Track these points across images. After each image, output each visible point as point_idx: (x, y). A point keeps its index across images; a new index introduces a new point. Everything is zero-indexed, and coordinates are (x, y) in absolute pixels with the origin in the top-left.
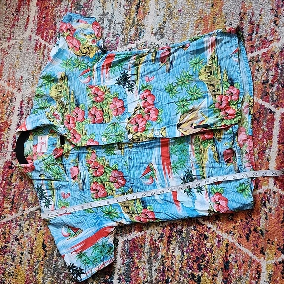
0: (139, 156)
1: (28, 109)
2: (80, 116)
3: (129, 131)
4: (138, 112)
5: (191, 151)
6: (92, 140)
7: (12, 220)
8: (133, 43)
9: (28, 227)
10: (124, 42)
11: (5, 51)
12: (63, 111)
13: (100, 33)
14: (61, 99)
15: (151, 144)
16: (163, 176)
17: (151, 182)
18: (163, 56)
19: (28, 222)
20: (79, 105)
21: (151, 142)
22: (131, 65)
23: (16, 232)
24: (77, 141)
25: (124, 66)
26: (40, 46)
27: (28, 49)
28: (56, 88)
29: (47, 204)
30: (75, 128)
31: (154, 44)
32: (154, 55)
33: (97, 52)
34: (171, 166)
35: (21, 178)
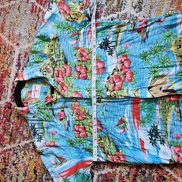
0: (114, 110)
1: (25, 62)
2: (68, 71)
3: (108, 89)
4: (116, 73)
5: (157, 110)
6: (76, 92)
7: (10, 149)
8: (115, 14)
9: (23, 155)
10: (107, 11)
11: (7, 10)
12: (54, 67)
13: (88, 2)
14: (53, 57)
15: (125, 101)
16: (133, 128)
17: (122, 132)
18: (140, 27)
19: (23, 152)
20: (67, 62)
21: (126, 100)
22: (112, 33)
23: (14, 158)
24: (64, 92)
25: (106, 33)
26: (36, 9)
27: (26, 11)
28: (49, 47)
29: (39, 139)
30: (63, 81)
31: (133, 16)
32: (133, 26)
33: (84, 19)
34: (140, 121)
35: (18, 117)
